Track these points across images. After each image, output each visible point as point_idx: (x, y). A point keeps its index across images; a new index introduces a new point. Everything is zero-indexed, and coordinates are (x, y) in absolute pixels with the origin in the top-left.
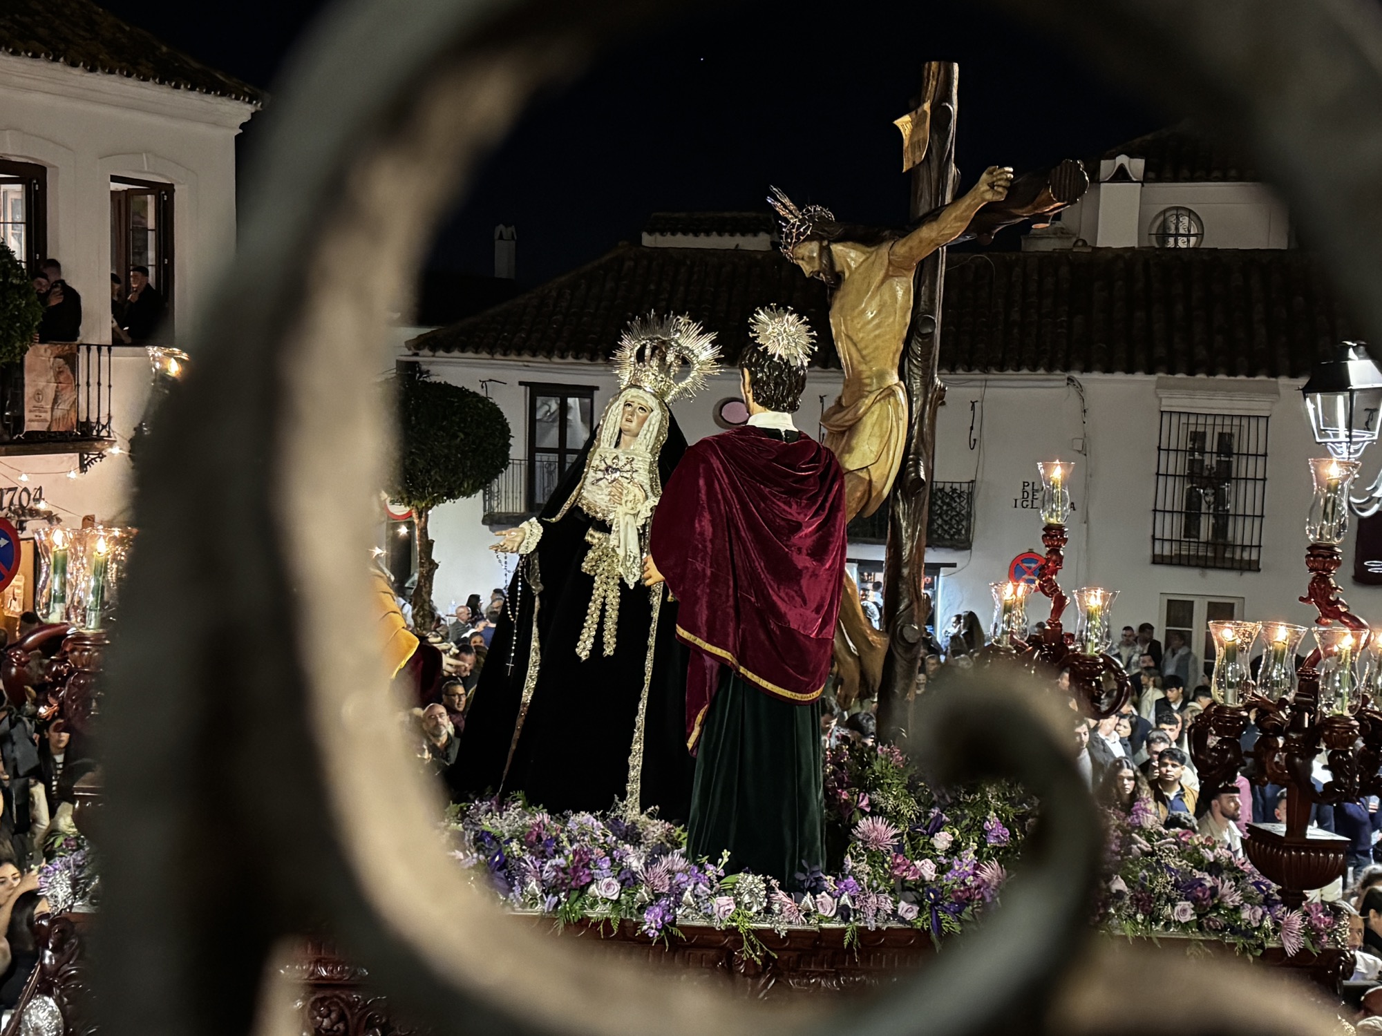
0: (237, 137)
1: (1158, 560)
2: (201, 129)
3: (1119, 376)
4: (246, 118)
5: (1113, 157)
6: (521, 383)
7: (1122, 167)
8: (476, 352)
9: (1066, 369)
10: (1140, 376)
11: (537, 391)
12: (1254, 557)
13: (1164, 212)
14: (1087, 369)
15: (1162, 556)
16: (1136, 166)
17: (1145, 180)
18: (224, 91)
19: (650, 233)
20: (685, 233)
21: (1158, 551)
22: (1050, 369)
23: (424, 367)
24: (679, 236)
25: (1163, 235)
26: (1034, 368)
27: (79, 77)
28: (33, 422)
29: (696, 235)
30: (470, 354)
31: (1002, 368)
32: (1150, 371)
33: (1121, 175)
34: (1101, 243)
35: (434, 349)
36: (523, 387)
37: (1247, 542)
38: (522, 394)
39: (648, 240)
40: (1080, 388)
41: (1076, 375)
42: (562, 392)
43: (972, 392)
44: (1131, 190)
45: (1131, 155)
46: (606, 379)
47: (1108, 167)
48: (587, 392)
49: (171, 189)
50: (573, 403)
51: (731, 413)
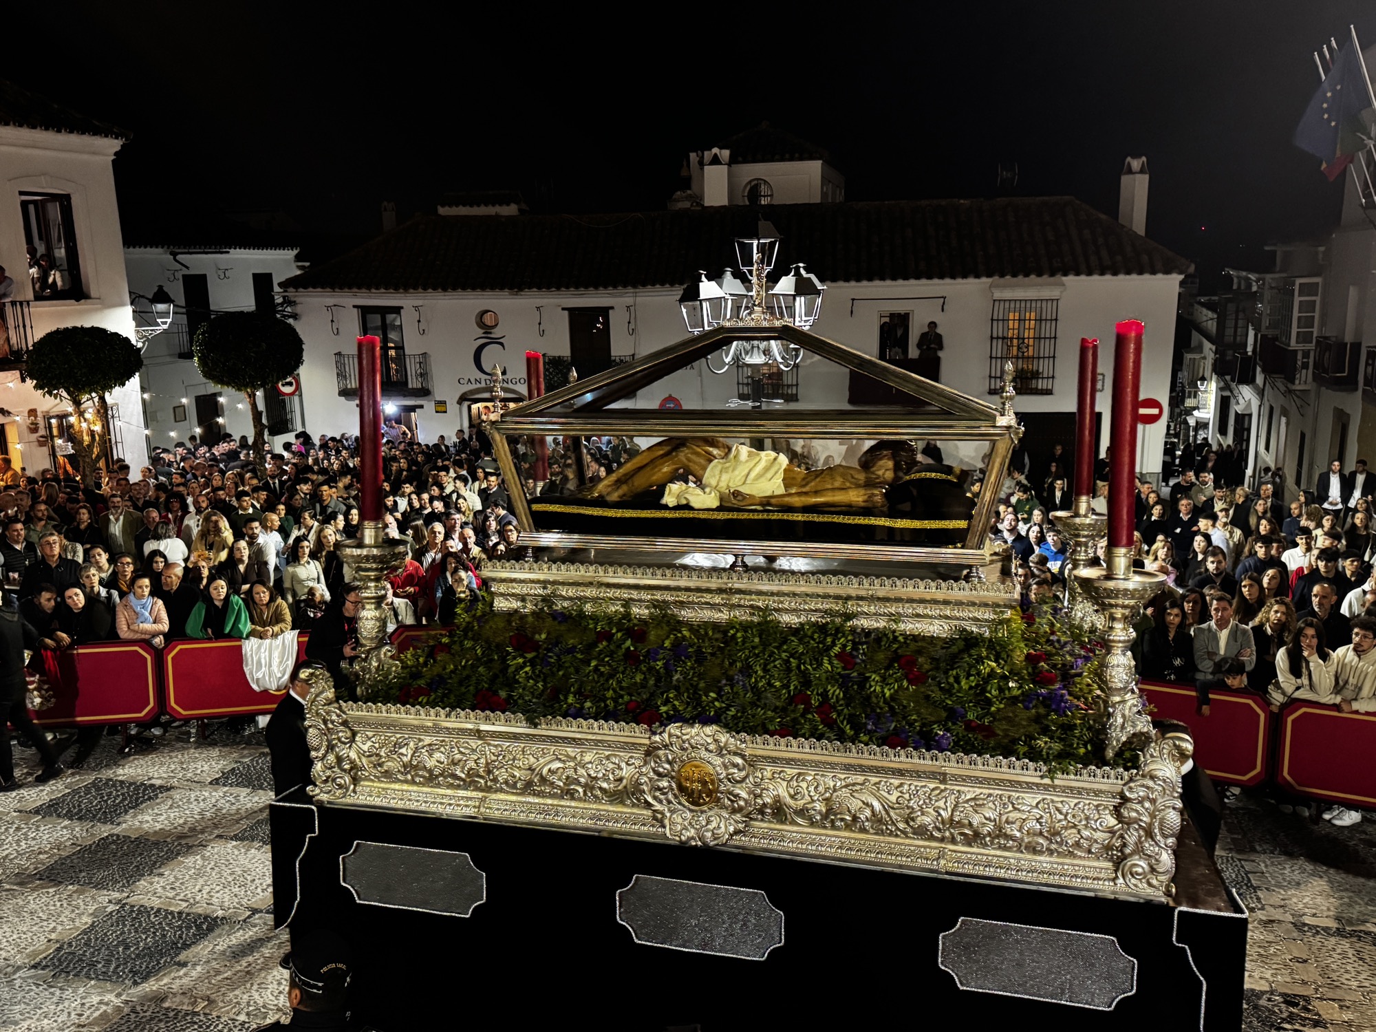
0: (113, 161)
1: (741, 397)
2: (85, 157)
4: (118, 148)
5: (711, 149)
6: (354, 306)
7: (716, 154)
8: (323, 288)
11: (365, 311)
12: (794, 392)
13: (750, 182)
15: (743, 394)
16: (725, 154)
17: (733, 161)
18: (96, 132)
19: (443, 206)
20: (464, 205)
21: (741, 392)
22: (672, 284)
23: (293, 299)
24: (461, 207)
25: (752, 195)
26: (662, 284)
29: (471, 206)
30: (319, 290)
31: (644, 285)
33: (716, 161)
34: (707, 203)
35: (296, 288)
36: (356, 310)
37: (790, 383)
38: (355, 315)
39: (443, 211)
42: (384, 311)
43: (629, 300)
44: (722, 170)
45: (721, 148)
46: (407, 302)
47: (708, 155)
48: (397, 310)
49: (67, 197)
50: (390, 317)
51: (488, 319)
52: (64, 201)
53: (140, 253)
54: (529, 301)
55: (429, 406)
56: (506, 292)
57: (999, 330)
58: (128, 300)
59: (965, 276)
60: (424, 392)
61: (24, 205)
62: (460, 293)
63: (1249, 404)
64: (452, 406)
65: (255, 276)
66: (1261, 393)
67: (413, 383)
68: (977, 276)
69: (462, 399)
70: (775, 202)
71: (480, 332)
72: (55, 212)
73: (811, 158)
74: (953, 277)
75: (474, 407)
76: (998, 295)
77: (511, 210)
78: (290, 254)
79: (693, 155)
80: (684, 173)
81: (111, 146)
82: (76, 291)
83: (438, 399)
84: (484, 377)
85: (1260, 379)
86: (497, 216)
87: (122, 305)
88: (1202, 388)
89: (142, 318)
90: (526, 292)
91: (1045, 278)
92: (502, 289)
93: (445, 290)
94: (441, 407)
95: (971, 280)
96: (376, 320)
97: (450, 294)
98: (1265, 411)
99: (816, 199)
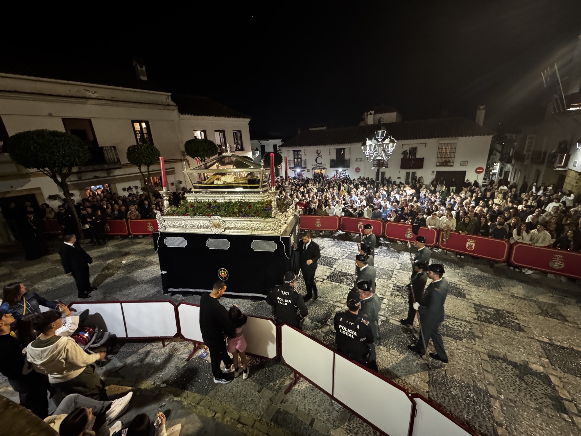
0: (249, 124)
2: (244, 123)
5: (370, 111)
6: (292, 150)
7: (371, 113)
11: (294, 151)
12: (387, 166)
13: (379, 118)
17: (375, 114)
18: (246, 118)
21: (374, 166)
23: (281, 149)
24: (314, 128)
25: (379, 121)
26: (358, 142)
27: (226, 119)
29: (316, 128)
30: (286, 147)
31: (353, 143)
34: (368, 124)
35: (281, 147)
38: (292, 152)
39: (310, 129)
42: (298, 151)
43: (349, 146)
44: (372, 116)
45: (372, 111)
46: (302, 149)
47: (369, 113)
50: (299, 152)
51: (319, 152)
52: (240, 131)
53: (253, 141)
55: (306, 170)
57: (440, 151)
58: (251, 150)
59: (432, 138)
60: (305, 168)
61: (233, 133)
62: (313, 146)
63: (509, 168)
64: (311, 170)
65: (274, 145)
66: (513, 166)
67: (303, 166)
68: (435, 138)
69: (313, 169)
70: (384, 122)
71: (317, 155)
72: (239, 134)
73: (394, 112)
74: (429, 138)
75: (315, 170)
76: (440, 142)
77: (325, 128)
78: (280, 140)
79: (366, 113)
80: (363, 117)
81: (248, 120)
82: (242, 149)
83: (308, 169)
84: (317, 164)
85: (513, 162)
86: (322, 130)
87: (250, 151)
88: (495, 165)
89: (254, 154)
90: (327, 146)
91: (454, 138)
92: (322, 145)
93: (310, 146)
94: (308, 170)
95: (434, 139)
96: (296, 153)
98: (514, 170)
99: (394, 121)
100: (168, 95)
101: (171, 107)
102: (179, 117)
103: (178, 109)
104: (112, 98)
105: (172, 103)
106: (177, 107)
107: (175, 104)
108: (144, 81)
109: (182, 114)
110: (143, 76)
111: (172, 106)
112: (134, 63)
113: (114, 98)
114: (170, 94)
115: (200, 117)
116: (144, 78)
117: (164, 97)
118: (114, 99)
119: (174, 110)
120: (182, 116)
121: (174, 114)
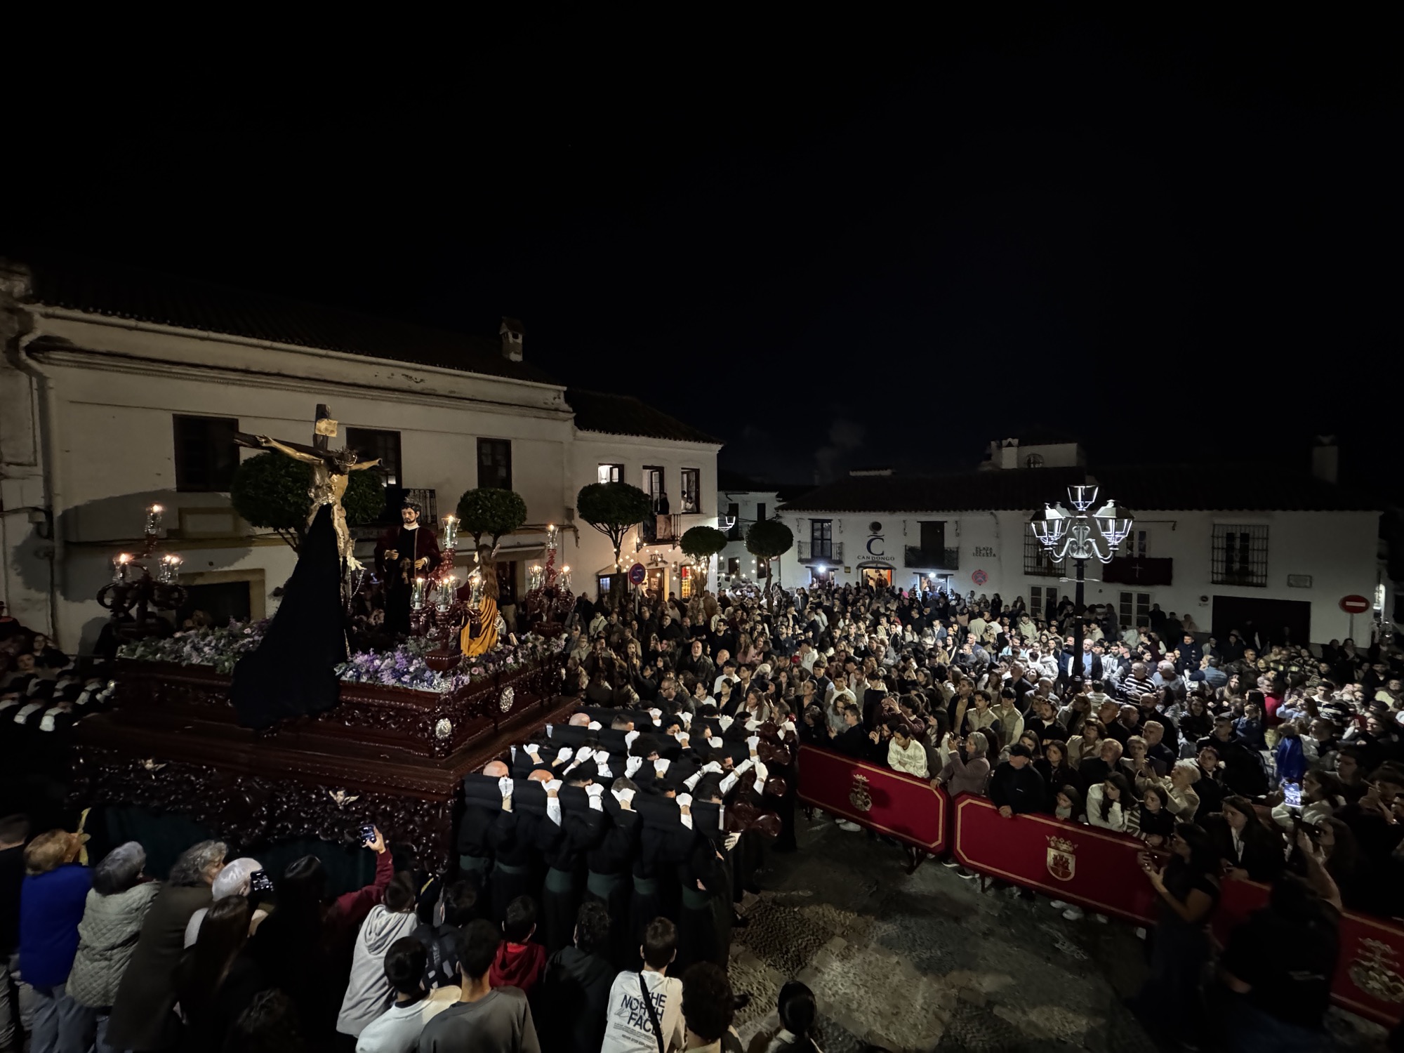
0: (718, 455)
1: (1027, 573)
2: (707, 453)
3: (1009, 511)
4: (720, 449)
5: (1006, 439)
6: (806, 519)
7: (1010, 442)
8: (795, 510)
9: (989, 510)
10: (1017, 511)
11: (814, 521)
13: (1030, 456)
14: (996, 509)
16: (1015, 441)
17: (1020, 445)
18: (713, 442)
19: (853, 471)
21: (1027, 571)
22: (984, 510)
23: (781, 515)
24: (862, 472)
25: (1029, 462)
26: (978, 510)
27: (671, 442)
28: (659, 537)
29: (867, 471)
30: (793, 511)
31: (966, 510)
32: (1020, 509)
33: (1010, 445)
34: (1003, 467)
35: (783, 510)
36: (809, 521)
37: (1060, 568)
38: (809, 524)
39: (852, 473)
40: (995, 516)
41: (994, 511)
42: (823, 521)
43: (956, 518)
45: (1013, 438)
46: (835, 517)
47: (1005, 442)
48: (829, 521)
49: (698, 470)
50: (826, 525)
51: (876, 526)
52: (697, 472)
53: (724, 493)
54: (899, 517)
55: (841, 569)
56: (887, 513)
57: (1218, 544)
58: (717, 513)
59: (1192, 509)
60: (840, 562)
61: (683, 473)
62: (862, 513)
64: (853, 570)
65: (759, 504)
68: (1201, 510)
69: (859, 566)
70: (1044, 466)
71: (871, 533)
72: (693, 476)
73: (1070, 442)
74: (1181, 509)
75: (865, 571)
76: (1217, 521)
77: (887, 473)
78: (776, 495)
79: (993, 443)
80: (987, 452)
81: (717, 447)
82: (697, 510)
83: (846, 565)
84: (871, 555)
86: (881, 477)
87: (714, 515)
89: (722, 523)
90: (898, 513)
91: (1258, 512)
92: (885, 511)
93: (855, 511)
94: (848, 569)
95: (1196, 512)
96: (818, 526)
97: (857, 513)
99: (1073, 464)
100: (559, 391)
101: (561, 415)
102: (574, 435)
103: (575, 418)
104: (451, 392)
105: (566, 407)
106: (574, 415)
107: (571, 410)
108: (516, 362)
109: (581, 429)
110: (516, 353)
111: (563, 411)
112: (504, 329)
113: (454, 392)
114: (565, 388)
115: (617, 437)
116: (516, 357)
117: (552, 394)
118: (453, 395)
119: (565, 420)
120: (581, 434)
121: (565, 428)
